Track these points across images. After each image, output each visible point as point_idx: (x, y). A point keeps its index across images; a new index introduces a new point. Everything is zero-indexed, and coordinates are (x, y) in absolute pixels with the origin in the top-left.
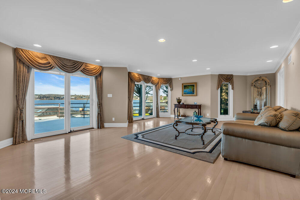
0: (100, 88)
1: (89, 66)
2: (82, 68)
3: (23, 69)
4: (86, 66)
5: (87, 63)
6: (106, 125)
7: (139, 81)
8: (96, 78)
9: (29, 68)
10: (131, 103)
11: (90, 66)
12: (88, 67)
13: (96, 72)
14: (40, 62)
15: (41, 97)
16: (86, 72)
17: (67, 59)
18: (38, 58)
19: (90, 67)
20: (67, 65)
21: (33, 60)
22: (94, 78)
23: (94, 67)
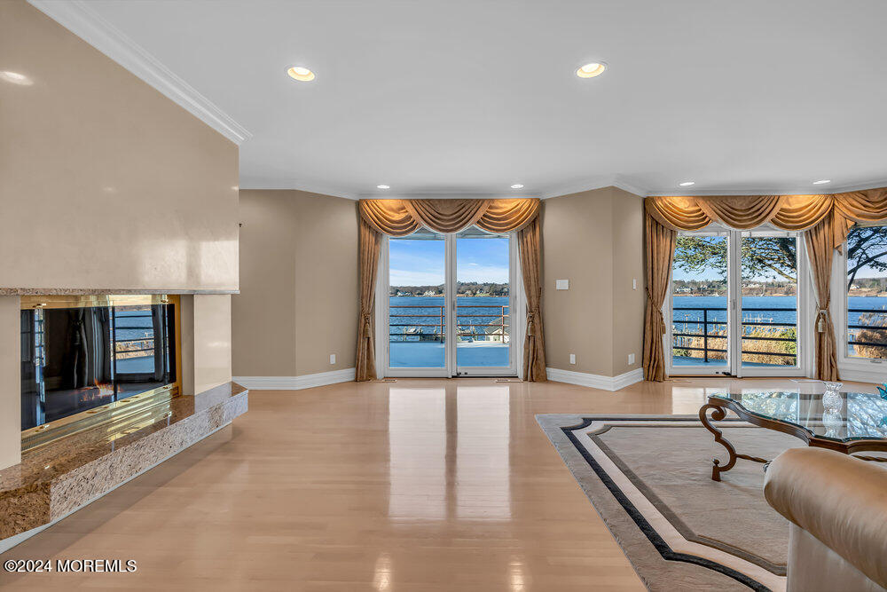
0: (531, 262)
1: (500, 205)
2: (479, 215)
3: (368, 237)
4: (490, 208)
5: (493, 200)
6: (554, 373)
7: (703, 221)
8: (521, 234)
9: (377, 235)
10: (655, 310)
11: (503, 205)
12: (497, 208)
13: (518, 218)
14: (393, 219)
15: (396, 291)
16: (492, 223)
17: (446, 201)
18: (392, 210)
19: (501, 208)
20: (445, 215)
21: (383, 216)
22: (514, 235)
23: (514, 205)
